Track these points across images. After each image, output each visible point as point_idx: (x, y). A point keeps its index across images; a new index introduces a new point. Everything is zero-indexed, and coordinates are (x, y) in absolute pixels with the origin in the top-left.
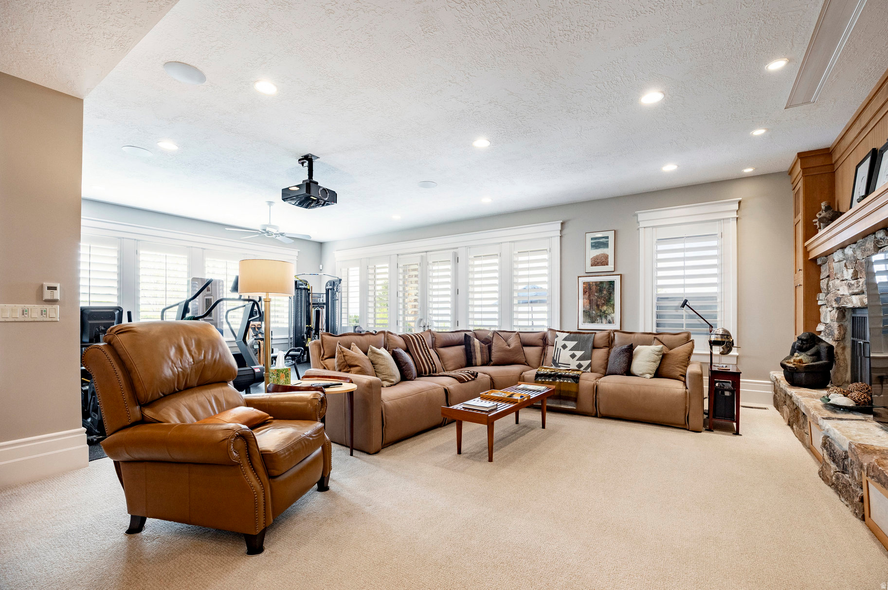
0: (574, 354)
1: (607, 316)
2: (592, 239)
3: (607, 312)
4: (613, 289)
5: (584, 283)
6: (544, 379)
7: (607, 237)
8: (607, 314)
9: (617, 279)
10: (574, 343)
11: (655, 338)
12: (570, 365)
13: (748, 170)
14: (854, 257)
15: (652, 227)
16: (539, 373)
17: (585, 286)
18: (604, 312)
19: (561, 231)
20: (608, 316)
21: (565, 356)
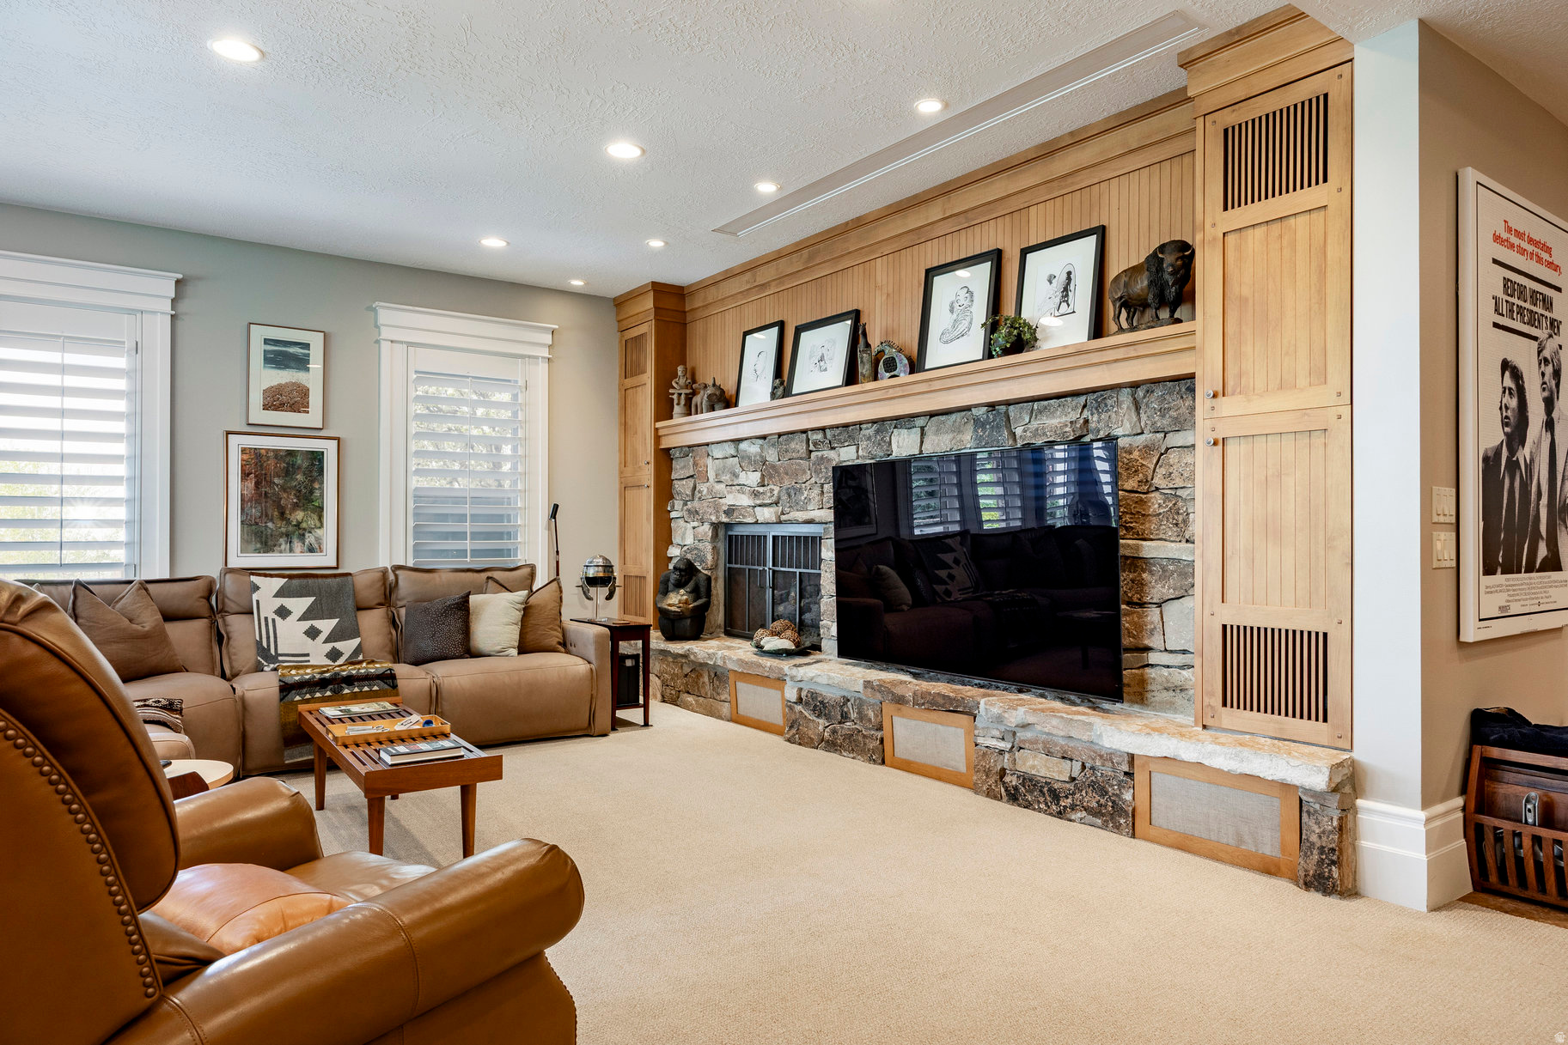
0: (312, 627)
1: (304, 535)
2: (267, 341)
3: (304, 525)
4: (321, 471)
5: (244, 451)
6: (310, 693)
7: (307, 346)
8: (304, 529)
9: (329, 448)
10: (307, 602)
11: (488, 578)
12: (308, 655)
13: (577, 283)
14: (761, 456)
15: (406, 342)
16: (289, 680)
17: (245, 457)
18: (298, 525)
19: (173, 300)
20: (307, 535)
21: (291, 636)
